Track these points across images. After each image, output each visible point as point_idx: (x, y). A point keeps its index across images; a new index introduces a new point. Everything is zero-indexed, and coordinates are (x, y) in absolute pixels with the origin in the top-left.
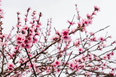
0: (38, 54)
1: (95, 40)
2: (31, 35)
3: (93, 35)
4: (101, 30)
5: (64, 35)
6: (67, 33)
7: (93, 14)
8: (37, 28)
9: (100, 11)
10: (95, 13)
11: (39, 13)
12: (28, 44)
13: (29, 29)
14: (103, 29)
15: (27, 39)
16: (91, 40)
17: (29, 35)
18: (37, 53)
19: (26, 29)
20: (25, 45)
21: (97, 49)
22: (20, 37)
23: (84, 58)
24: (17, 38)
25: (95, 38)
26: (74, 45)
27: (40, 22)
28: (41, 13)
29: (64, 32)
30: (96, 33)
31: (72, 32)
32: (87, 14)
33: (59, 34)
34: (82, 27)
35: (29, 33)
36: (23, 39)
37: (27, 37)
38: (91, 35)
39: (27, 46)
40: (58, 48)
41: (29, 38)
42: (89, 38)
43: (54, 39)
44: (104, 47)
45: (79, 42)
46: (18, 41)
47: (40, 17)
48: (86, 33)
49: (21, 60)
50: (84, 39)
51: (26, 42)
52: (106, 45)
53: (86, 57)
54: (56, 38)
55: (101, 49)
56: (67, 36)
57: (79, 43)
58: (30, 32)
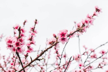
0: (32, 62)
1: (95, 56)
2: (22, 35)
3: (93, 51)
4: (101, 46)
5: (61, 37)
6: (65, 34)
7: (94, 15)
8: (32, 36)
9: (102, 12)
10: (96, 14)
11: (35, 20)
12: (20, 47)
13: (20, 28)
14: (104, 45)
15: (19, 41)
16: (92, 56)
17: (21, 36)
18: (32, 60)
19: (17, 28)
20: (16, 48)
21: (98, 67)
22: (11, 40)
23: (85, 69)
24: (7, 41)
25: (95, 55)
26: (74, 59)
27: (36, 30)
28: (36, 20)
29: (61, 33)
30: (96, 49)
31: (70, 33)
32: (87, 15)
33: (55, 37)
34: (82, 27)
35: (20, 33)
36: (14, 42)
37: (18, 38)
38: (92, 52)
39: (19, 49)
40: (57, 65)
41: (21, 39)
42: (89, 55)
43: (50, 43)
44: (105, 65)
45: (79, 55)
46: (9, 44)
47: (35, 24)
48: (86, 49)
49: (14, 69)
50: (85, 53)
51: (17, 44)
52: (107, 63)
53: (87, 68)
54: (53, 42)
55: (102, 67)
56: (65, 38)
57: (79, 57)
58: (21, 31)
